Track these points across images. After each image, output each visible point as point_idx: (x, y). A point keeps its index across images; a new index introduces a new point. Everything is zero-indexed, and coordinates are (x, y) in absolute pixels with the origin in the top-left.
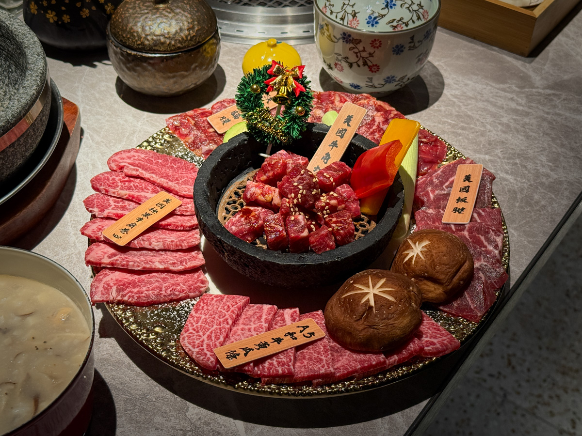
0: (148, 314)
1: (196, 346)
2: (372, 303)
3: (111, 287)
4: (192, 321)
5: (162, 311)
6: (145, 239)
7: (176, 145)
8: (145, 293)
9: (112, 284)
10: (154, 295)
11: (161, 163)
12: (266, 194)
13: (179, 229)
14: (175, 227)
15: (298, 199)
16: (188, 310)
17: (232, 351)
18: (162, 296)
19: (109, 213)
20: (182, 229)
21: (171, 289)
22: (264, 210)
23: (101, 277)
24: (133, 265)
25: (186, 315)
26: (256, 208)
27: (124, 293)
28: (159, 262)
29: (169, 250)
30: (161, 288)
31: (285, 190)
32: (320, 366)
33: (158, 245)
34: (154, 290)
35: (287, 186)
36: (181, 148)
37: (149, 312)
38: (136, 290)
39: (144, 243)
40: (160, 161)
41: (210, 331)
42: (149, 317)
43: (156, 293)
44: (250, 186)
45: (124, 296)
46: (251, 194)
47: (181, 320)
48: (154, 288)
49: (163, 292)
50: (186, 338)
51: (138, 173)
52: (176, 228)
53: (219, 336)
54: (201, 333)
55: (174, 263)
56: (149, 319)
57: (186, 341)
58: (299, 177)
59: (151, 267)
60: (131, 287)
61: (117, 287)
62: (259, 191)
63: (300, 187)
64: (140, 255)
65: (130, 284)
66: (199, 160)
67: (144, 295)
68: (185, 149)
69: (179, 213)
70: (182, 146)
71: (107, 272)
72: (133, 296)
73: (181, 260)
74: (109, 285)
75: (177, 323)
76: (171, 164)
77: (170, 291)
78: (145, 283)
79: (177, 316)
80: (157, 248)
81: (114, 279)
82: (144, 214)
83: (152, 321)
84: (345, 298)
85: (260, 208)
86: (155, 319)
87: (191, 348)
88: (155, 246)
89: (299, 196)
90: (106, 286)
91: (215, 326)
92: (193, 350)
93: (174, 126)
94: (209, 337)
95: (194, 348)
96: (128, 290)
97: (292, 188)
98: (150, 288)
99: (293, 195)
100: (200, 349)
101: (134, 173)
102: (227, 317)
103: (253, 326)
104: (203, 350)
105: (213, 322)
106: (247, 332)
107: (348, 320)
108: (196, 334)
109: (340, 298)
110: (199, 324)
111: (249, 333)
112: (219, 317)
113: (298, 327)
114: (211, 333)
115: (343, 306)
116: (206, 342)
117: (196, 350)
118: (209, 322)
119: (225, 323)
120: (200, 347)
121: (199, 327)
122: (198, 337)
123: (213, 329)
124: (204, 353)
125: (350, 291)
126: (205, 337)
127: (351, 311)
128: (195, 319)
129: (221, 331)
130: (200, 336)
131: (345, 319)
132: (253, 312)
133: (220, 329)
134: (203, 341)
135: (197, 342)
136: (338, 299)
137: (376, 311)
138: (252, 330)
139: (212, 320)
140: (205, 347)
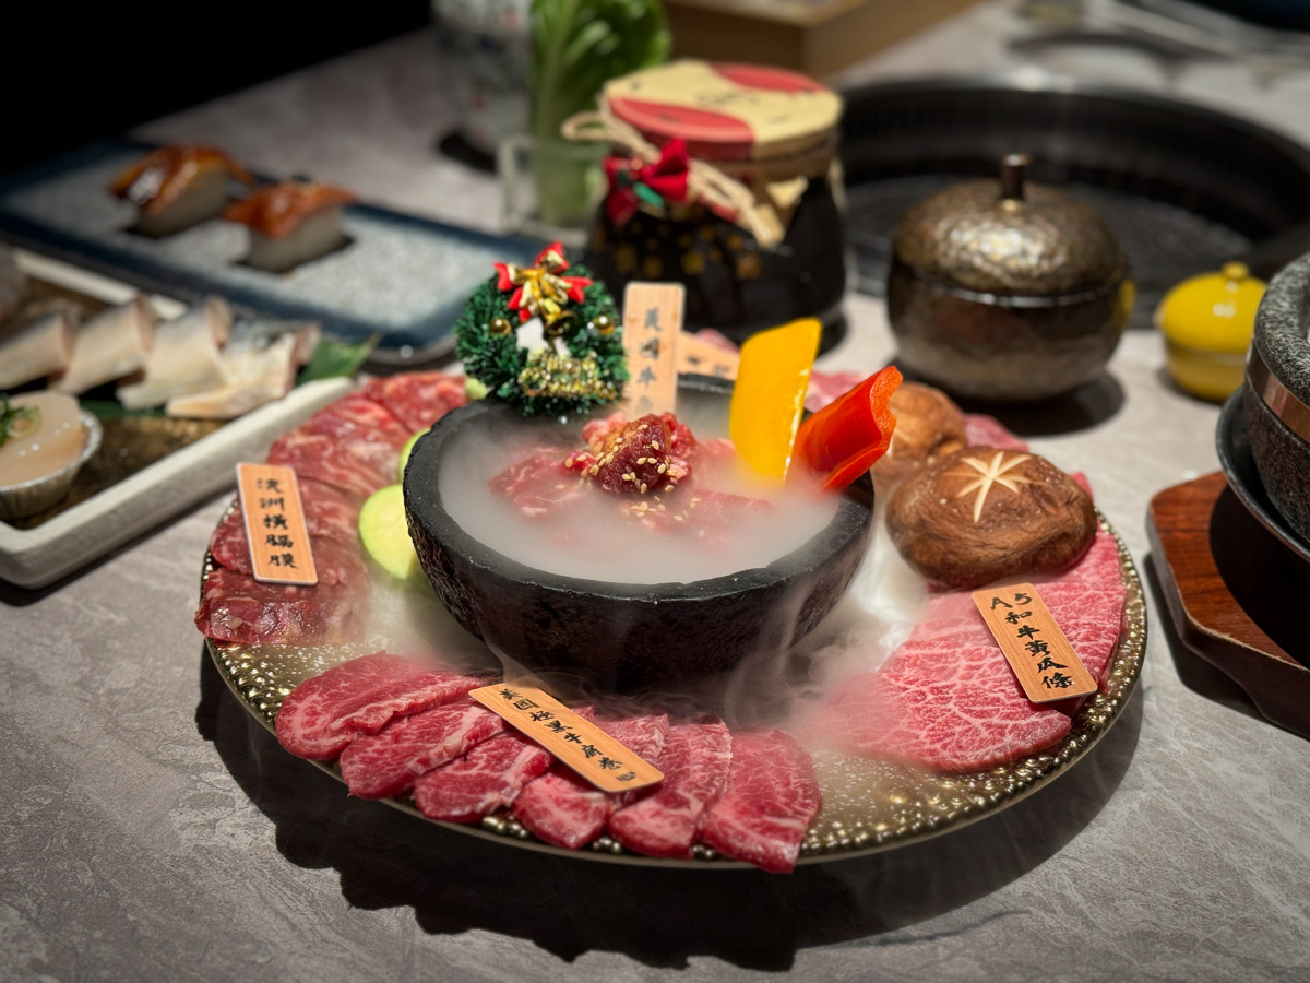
1: (998, 737)
3: (765, 822)
4: (903, 745)
9: (757, 820)
17: (1045, 681)
32: (1106, 599)
41: (960, 714)
50: (959, 753)
54: (958, 729)
57: (968, 754)
74: (757, 825)
81: (737, 817)
82: (553, 729)
84: (984, 515)
87: (998, 746)
90: (759, 829)
91: (951, 705)
92: (1006, 743)
94: (981, 715)
95: (1001, 741)
96: (779, 806)
100: (1010, 732)
101: (385, 715)
102: (924, 689)
103: (963, 663)
104: (1015, 727)
105: (931, 711)
106: (981, 671)
107: (1036, 526)
108: (957, 737)
109: (974, 527)
110: (923, 733)
111: (985, 668)
112: (917, 701)
113: (993, 608)
114: (969, 712)
115: (999, 525)
116: (995, 720)
117: (1009, 738)
118: (926, 717)
119: (944, 691)
120: (1007, 731)
121: (932, 733)
122: (970, 734)
123: (956, 709)
124: (1028, 725)
125: (973, 503)
126: (977, 722)
127: (1020, 515)
128: (897, 740)
129: (969, 697)
130: (967, 731)
131: (1030, 529)
132: (907, 669)
133: (961, 697)
134: (989, 726)
135: (985, 734)
136: (974, 531)
137: (1044, 480)
138: (974, 664)
139: (922, 712)
140: (1011, 723)
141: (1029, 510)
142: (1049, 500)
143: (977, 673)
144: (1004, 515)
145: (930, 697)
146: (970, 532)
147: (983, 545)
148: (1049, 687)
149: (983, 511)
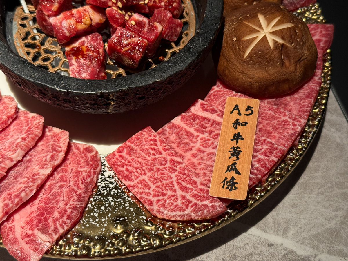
0: (93, 223)
1: (184, 207)
2: (280, 41)
3: (32, 235)
4: (140, 191)
5: (99, 208)
8: (69, 208)
9: (30, 232)
10: (77, 201)
12: (81, 20)
13: (9, 122)
14: (4, 125)
17: (224, 181)
18: (83, 195)
20: (11, 120)
21: (81, 182)
22: (89, 37)
23: (11, 236)
24: (27, 195)
25: (119, 191)
26: (80, 41)
27: (52, 228)
28: (40, 168)
29: (30, 150)
30: (73, 190)
32: (291, 127)
33: (19, 154)
34: (71, 197)
37: (91, 220)
38: (56, 214)
39: (6, 165)
41: (175, 183)
42: (98, 225)
43: (76, 198)
44: (57, 22)
45: (56, 230)
46: (67, 30)
47: (124, 199)
48: (68, 195)
49: (79, 191)
50: (162, 209)
52: (6, 124)
53: (191, 179)
54: (169, 193)
55: (52, 157)
56: (101, 227)
57: (166, 212)
59: (42, 179)
60: (48, 215)
61: (38, 229)
62: (72, 21)
64: (16, 178)
65: (42, 214)
67: (69, 211)
71: (8, 226)
72: (63, 222)
73: (52, 149)
74: (28, 236)
75: (126, 205)
77: (82, 184)
78: (53, 199)
79: (116, 200)
80: (20, 158)
81: (23, 225)
83: (106, 225)
84: (250, 56)
85: (84, 39)
86: (105, 221)
87: (182, 213)
90: (27, 239)
91: (173, 175)
92: (186, 212)
94: (183, 189)
95: (184, 210)
96: (50, 221)
98: (65, 199)
100: (192, 206)
102: (168, 158)
103: (198, 145)
104: (196, 204)
105: (163, 174)
106: (202, 155)
107: (274, 71)
108: (166, 198)
109: (242, 61)
110: (153, 187)
111: (205, 154)
112: (161, 164)
113: (231, 113)
114: (179, 183)
115: (255, 64)
116: (188, 196)
117: (189, 211)
118: (159, 177)
119: (176, 164)
120: (190, 205)
121: (157, 189)
122: (173, 198)
123: (174, 179)
124: (202, 205)
125: (247, 47)
126: (179, 192)
127: (268, 62)
128: (140, 186)
129: (185, 174)
130: (173, 196)
131: (270, 72)
132: (173, 135)
133: (181, 173)
134: (184, 197)
135: (179, 203)
136: (241, 62)
137: (291, 44)
138: (202, 149)
139: (159, 173)
140: (194, 201)
141: (274, 61)
142: (288, 57)
143: (200, 155)
144: (260, 60)
145: (168, 165)
146: (239, 63)
147: (243, 73)
148: (223, 187)
149: (250, 53)
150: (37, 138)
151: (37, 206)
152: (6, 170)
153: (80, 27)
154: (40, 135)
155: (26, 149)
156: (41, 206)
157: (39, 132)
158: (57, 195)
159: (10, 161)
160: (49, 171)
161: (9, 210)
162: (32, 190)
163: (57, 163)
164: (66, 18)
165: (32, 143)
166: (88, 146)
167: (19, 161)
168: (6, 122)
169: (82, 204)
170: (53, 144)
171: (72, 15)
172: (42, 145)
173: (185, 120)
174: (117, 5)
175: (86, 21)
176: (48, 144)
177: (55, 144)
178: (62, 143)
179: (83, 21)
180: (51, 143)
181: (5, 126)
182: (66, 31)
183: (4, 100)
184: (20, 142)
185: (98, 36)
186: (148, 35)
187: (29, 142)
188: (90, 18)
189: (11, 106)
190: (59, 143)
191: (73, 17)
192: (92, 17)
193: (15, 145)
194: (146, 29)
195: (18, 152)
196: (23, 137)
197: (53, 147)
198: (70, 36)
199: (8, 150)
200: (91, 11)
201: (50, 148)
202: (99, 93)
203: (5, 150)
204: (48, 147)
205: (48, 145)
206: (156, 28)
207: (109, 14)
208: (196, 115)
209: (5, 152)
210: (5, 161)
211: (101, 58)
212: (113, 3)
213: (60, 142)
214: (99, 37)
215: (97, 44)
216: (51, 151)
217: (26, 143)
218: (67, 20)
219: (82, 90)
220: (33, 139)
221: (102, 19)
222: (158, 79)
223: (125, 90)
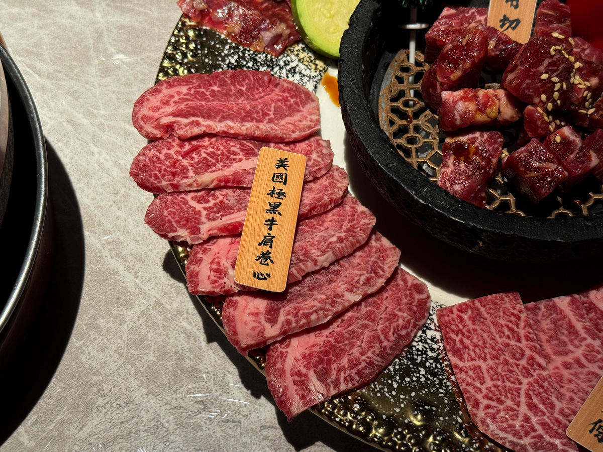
0: (387, 395)
1: (522, 433)
3: (306, 375)
4: (470, 381)
5: (402, 379)
6: (301, 257)
7: (218, 46)
8: (364, 361)
9: (304, 370)
10: (377, 355)
11: (218, 91)
12: (485, 108)
13: (330, 207)
14: (322, 209)
15: (554, 102)
16: (434, 355)
17: (595, 424)
18: (388, 351)
19: (210, 230)
20: (333, 205)
21: (392, 330)
22: (486, 135)
23: (279, 365)
24: (318, 319)
25: (439, 366)
26: (470, 136)
27: (334, 377)
28: (347, 290)
29: (343, 258)
30: (378, 337)
31: (527, 91)
33: (327, 259)
34: (372, 347)
35: (528, 84)
36: (227, 47)
37: (386, 390)
38: (345, 361)
39: (306, 266)
40: (215, 88)
41: (522, 393)
42: (392, 400)
43: (378, 351)
44: (451, 99)
45: (336, 383)
46: (461, 116)
47: (441, 381)
48: (369, 342)
49: (385, 343)
50: (488, 421)
51: (203, 129)
52: (324, 208)
53: (549, 399)
54: (509, 403)
55: (368, 280)
56: (395, 405)
57: (493, 427)
58: (546, 62)
59: (344, 306)
60: (334, 358)
61: (315, 371)
62: (472, 106)
63: (555, 79)
64: (311, 290)
65: (326, 353)
66: (266, 60)
67: (363, 365)
68: (234, 48)
69: (311, 178)
70: (227, 43)
71: (280, 349)
72: (350, 375)
73: (372, 268)
74: (299, 374)
75: (440, 390)
76: (235, 87)
77: (393, 334)
78: (348, 339)
79: (429, 376)
80: (326, 264)
81: (299, 357)
82: (269, 208)
83: (402, 405)
85: (477, 134)
86: (404, 399)
87: (515, 440)
88: (323, 262)
89: (556, 94)
90: (296, 378)
91: (525, 381)
92: (522, 442)
93: (197, 12)
94: (532, 407)
95: (521, 438)
96: (334, 367)
97: (539, 85)
98: (363, 345)
99: (544, 97)
100: (533, 437)
101: (196, 131)
102: (528, 353)
103: (579, 353)
104: (540, 437)
105: (511, 372)
106: (580, 370)
108: (501, 407)
110: (489, 383)
111: (585, 370)
112: (514, 357)
114: (528, 396)
116: (534, 419)
117: (527, 441)
118: (503, 374)
119: (535, 367)
120: (533, 434)
121: (493, 389)
122: (511, 413)
123: (524, 387)
124: (549, 443)
126: (524, 409)
128: (471, 373)
129: (542, 387)
130: (512, 410)
132: (548, 321)
133: (538, 383)
134: (527, 419)
135: (518, 424)
138: (584, 361)
139: (506, 367)
140: (540, 431)
143: (576, 369)
145: (523, 362)
148: (591, 432)
150: (358, 245)
151: (324, 338)
152: (304, 274)
153: (480, 117)
154: (363, 243)
155: (339, 255)
156: (329, 342)
157: (363, 239)
158: (354, 335)
159: (313, 263)
160: (357, 298)
161: (290, 329)
162: (326, 316)
163: (371, 290)
164: (465, 99)
165: (349, 250)
166: (419, 283)
167: (324, 268)
168: (326, 205)
169: (383, 362)
170: (375, 262)
171: (476, 97)
172: (361, 256)
173: (574, 306)
174: (545, 106)
175: (492, 112)
176: (368, 259)
177: (378, 263)
178: (388, 265)
179: (488, 110)
180: (373, 259)
181: (322, 211)
182: (458, 117)
183: (333, 172)
184: (334, 242)
185: (499, 138)
186: (573, 167)
187: (346, 246)
188: (499, 109)
189: (339, 185)
190: (383, 264)
191: (476, 100)
192: (501, 109)
193: (326, 244)
194: (572, 156)
195: (327, 254)
196: (340, 237)
197: (374, 265)
198: (460, 125)
199: (315, 247)
200: (504, 100)
201: (370, 266)
202: (470, 225)
203: (311, 245)
204: (367, 262)
205: (369, 261)
206: (589, 159)
207: (527, 115)
208: (594, 304)
209: (311, 248)
210: (308, 261)
211: (491, 172)
212: (541, 101)
213: (385, 262)
214: (499, 140)
215: (492, 149)
216: (370, 270)
217: (342, 247)
218: (465, 101)
219: (448, 212)
220: (353, 244)
221: (515, 116)
222: (561, 239)
223: (509, 235)
